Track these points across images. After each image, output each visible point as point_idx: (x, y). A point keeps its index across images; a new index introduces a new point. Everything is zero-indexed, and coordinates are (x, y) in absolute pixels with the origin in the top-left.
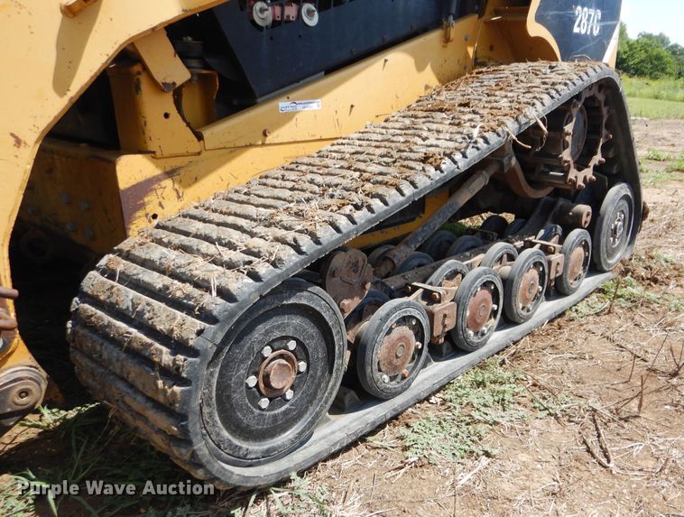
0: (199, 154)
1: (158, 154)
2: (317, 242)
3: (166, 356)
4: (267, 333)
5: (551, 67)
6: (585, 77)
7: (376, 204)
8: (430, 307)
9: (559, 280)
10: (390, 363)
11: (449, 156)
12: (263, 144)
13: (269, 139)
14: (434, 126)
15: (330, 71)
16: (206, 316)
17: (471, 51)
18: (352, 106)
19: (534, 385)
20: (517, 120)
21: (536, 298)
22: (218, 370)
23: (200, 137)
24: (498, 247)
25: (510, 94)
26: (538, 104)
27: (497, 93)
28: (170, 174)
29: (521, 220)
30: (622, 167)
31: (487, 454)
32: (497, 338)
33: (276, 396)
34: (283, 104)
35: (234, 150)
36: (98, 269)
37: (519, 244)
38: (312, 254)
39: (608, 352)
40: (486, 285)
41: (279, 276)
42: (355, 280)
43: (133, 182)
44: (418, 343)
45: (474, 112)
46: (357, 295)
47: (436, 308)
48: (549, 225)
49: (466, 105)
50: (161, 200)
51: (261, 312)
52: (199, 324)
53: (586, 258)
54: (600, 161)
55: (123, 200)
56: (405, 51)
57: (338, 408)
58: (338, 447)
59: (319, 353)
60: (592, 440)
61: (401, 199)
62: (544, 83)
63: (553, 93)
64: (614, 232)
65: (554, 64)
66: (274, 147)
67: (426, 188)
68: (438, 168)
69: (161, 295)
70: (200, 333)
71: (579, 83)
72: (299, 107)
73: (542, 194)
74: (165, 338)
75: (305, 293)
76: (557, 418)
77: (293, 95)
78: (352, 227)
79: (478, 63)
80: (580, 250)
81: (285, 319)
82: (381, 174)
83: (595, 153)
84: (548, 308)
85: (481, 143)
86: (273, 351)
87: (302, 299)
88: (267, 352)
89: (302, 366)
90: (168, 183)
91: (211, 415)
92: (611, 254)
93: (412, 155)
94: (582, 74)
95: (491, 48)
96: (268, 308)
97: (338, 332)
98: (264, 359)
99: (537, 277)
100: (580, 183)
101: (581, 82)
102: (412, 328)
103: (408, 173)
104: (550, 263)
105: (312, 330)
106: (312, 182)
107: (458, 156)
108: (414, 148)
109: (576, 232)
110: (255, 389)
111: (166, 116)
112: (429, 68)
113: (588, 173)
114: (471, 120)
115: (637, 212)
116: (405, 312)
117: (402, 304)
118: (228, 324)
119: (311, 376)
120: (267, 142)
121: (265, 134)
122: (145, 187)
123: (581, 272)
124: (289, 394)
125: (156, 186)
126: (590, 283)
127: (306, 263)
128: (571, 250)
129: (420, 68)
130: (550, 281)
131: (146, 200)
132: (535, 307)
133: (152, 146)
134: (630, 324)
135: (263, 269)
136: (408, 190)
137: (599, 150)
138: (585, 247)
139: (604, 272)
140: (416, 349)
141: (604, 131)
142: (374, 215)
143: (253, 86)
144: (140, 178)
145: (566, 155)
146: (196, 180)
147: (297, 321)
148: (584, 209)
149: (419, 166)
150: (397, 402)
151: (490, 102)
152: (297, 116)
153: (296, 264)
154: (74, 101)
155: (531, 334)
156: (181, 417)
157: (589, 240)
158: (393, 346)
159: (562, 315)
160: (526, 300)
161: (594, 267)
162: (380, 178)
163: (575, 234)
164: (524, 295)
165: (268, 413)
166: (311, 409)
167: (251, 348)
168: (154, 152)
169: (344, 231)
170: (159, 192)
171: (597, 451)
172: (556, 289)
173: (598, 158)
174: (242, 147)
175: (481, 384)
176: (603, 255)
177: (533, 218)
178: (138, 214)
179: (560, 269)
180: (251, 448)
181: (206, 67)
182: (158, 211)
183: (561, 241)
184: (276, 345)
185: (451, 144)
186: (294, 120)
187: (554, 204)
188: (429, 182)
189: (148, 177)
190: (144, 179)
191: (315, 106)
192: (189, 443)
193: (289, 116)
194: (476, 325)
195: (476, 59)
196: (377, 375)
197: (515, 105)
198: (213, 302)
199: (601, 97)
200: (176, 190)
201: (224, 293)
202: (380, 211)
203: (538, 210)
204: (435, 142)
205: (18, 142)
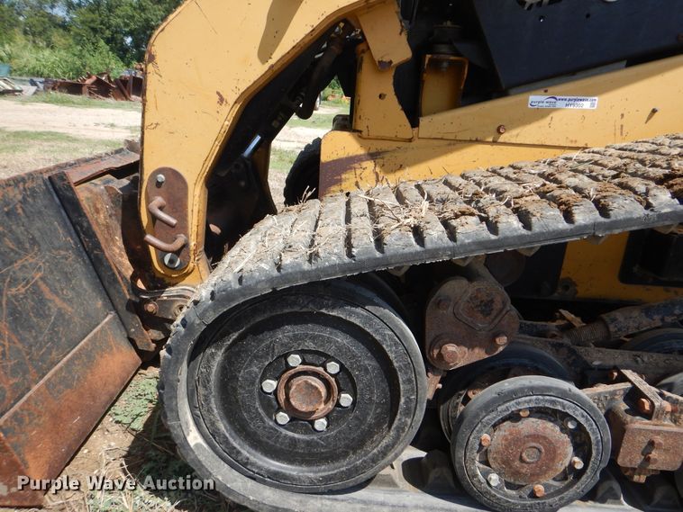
0: (410, 140)
1: (365, 134)
4: (296, 338)
10: (508, 463)
12: (495, 142)
13: (502, 139)
18: (655, 112)
23: (414, 123)
28: (373, 156)
33: (302, 418)
34: (536, 99)
35: (454, 143)
41: (304, 273)
42: (481, 324)
43: (335, 157)
44: (576, 459)
46: (481, 346)
50: (359, 180)
51: (286, 311)
52: (201, 294)
55: (322, 171)
59: (372, 392)
61: (563, 225)
66: (509, 147)
70: (195, 303)
72: (559, 104)
75: (359, 310)
77: (554, 88)
78: (446, 241)
81: (326, 332)
86: (304, 363)
87: (356, 316)
88: (295, 360)
89: (346, 399)
90: (369, 165)
91: (207, 399)
96: (297, 309)
97: (409, 381)
98: (289, 368)
102: (572, 434)
110: (272, 396)
111: (382, 96)
116: (553, 402)
117: (549, 389)
118: (224, 306)
119: (356, 418)
120: (500, 140)
121: (499, 130)
122: (346, 164)
124: (321, 424)
125: (356, 165)
127: (351, 271)
131: (343, 176)
133: (360, 125)
136: (585, 216)
140: (571, 465)
143: (500, 75)
144: (342, 154)
146: (401, 167)
147: (342, 339)
152: (554, 115)
153: (333, 266)
154: (275, 68)
158: (517, 442)
162: (562, 193)
165: (284, 432)
166: (352, 457)
167: (270, 348)
168: (360, 132)
169: (429, 245)
170: (358, 172)
174: (465, 141)
178: (333, 188)
180: (252, 459)
182: (353, 190)
184: (309, 358)
186: (548, 118)
189: (350, 155)
190: (345, 156)
191: (587, 105)
193: (540, 114)
200: (377, 174)
202: (508, 234)
205: (221, 100)
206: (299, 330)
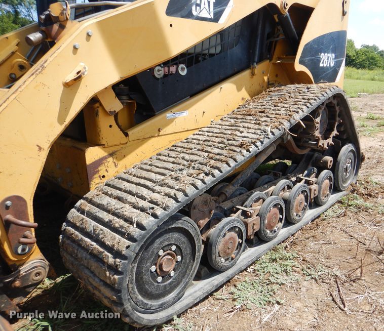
0: (126, 143)
1: (106, 145)
2: (186, 195)
3: (111, 259)
4: (161, 243)
5: (308, 88)
6: (325, 95)
7: (216, 172)
8: (246, 220)
9: (316, 198)
10: (225, 252)
11: (254, 143)
12: (159, 136)
13: (162, 133)
14: (246, 125)
15: (192, 95)
16: (131, 238)
17: (266, 78)
18: (204, 112)
19: (304, 260)
20: (289, 121)
21: (304, 209)
22: (136, 265)
23: (126, 135)
24: (283, 182)
25: (286, 106)
26: (300, 111)
27: (279, 105)
28: (111, 155)
29: (295, 165)
30: (348, 135)
31: (278, 303)
32: (283, 232)
33: (166, 275)
34: (169, 115)
35: (144, 140)
36: (76, 208)
37: (294, 179)
38: (184, 202)
39: (343, 239)
40: (275, 206)
41: (167, 215)
43: (93, 160)
44: (240, 240)
45: (267, 117)
46: (207, 217)
47: (249, 220)
48: (310, 167)
49: (263, 112)
50: (107, 168)
51: (158, 233)
52: (128, 243)
53: (331, 185)
54: (336, 134)
55: (88, 170)
56: (232, 82)
57: (198, 277)
58: (198, 300)
59: (187, 250)
60: (335, 293)
61: (229, 168)
62: (304, 99)
63: (308, 105)
64: (346, 169)
65: (309, 86)
66: (164, 136)
67: (242, 162)
68: (248, 151)
69: (108, 225)
70: (128, 247)
71: (322, 98)
72: (177, 116)
73: (306, 152)
74: (110, 249)
75: (180, 221)
76: (316, 280)
77: (173, 110)
78: (204, 186)
79: (270, 84)
80: (327, 181)
81: (170, 235)
82: (218, 154)
83: (333, 130)
84: (311, 213)
85: (270, 136)
86: (164, 252)
87: (179, 224)
88: (161, 253)
89: (179, 258)
90: (110, 159)
91: (133, 288)
92: (345, 181)
93: (234, 143)
94: (324, 93)
95: (277, 76)
96: (161, 231)
97: (197, 239)
98: (159, 256)
99: (304, 198)
100: (325, 146)
101: (323, 97)
102: (236, 232)
103: (233, 154)
104: (310, 190)
105: (184, 239)
106: (183, 158)
107: (258, 143)
108: (236, 138)
109: (325, 171)
110: (155, 273)
111: (111, 126)
112: (244, 89)
113: (330, 141)
114: (265, 121)
115: (358, 158)
116: (233, 224)
117: (230, 221)
118: (142, 242)
119: (184, 263)
120: (160, 134)
121: (159, 130)
122: (99, 162)
123: (328, 193)
124: (172, 274)
125: (105, 161)
126: (334, 198)
127: (181, 207)
128: (322, 182)
129: (239, 89)
130: (311, 199)
131: (99, 169)
132: (303, 214)
133: (103, 142)
134: (356, 222)
135: (159, 212)
136: (233, 164)
137: (335, 128)
138: (330, 179)
139: (341, 191)
140: (239, 243)
141: (338, 119)
142: (215, 179)
143: (154, 107)
144: (97, 158)
145: (317, 134)
146: (124, 157)
147: (176, 235)
148: (329, 159)
149: (238, 149)
150: (229, 273)
151: (275, 110)
152: (175, 120)
153: (175, 208)
154: (67, 126)
155: (302, 229)
156: (118, 291)
157: (332, 176)
158: (226, 243)
159: (319, 217)
160: (298, 211)
161: (335, 189)
162: (218, 157)
163: (324, 173)
164: (297, 208)
165: (161, 285)
166: (184, 280)
167: (153, 252)
168: (104, 145)
169: (200, 188)
170: (106, 164)
171: (338, 300)
172: (315, 203)
173: (335, 133)
174: (148, 138)
175: (274, 260)
176: (340, 183)
177: (301, 164)
178: (95, 176)
179: (317, 193)
180: (153, 304)
181: (130, 99)
182: (105, 174)
183: (317, 176)
184: (166, 248)
185: (255, 136)
186: (174, 122)
187: (313, 155)
188: (243, 158)
189: (101, 157)
190: (99, 158)
191: (185, 114)
192: (122, 304)
193: (172, 120)
194: (271, 227)
195: (268, 82)
196: (218, 259)
197: (288, 113)
198: (134, 231)
199: (335, 102)
200: (114, 162)
201: (140, 226)
202: (218, 176)
203: (304, 159)
204: (246, 135)
205: (40, 149)
206: (161, 239)
